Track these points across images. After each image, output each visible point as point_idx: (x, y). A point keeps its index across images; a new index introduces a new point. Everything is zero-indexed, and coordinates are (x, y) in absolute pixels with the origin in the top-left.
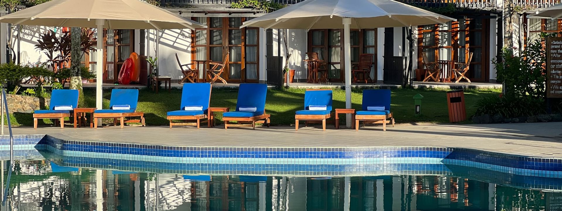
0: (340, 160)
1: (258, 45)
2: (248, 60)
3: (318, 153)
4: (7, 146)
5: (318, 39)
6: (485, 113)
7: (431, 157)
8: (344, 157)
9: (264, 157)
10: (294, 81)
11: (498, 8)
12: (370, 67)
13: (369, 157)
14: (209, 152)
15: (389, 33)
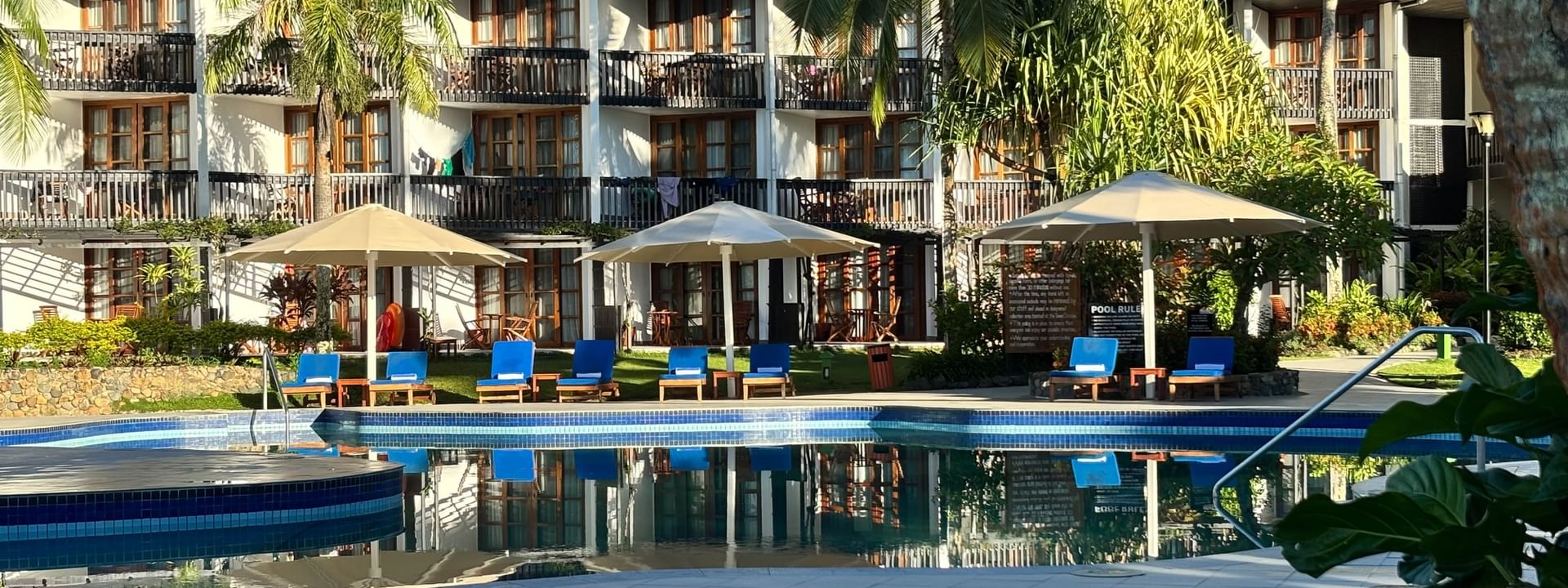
0: (737, 424)
1: (580, 291)
2: (564, 313)
3: (709, 417)
4: (281, 425)
5: (667, 281)
6: (921, 376)
7: (853, 419)
8: (742, 421)
9: (638, 423)
10: (635, 343)
11: (936, 229)
12: (749, 321)
13: (773, 420)
14: (567, 419)
15: (776, 268)
